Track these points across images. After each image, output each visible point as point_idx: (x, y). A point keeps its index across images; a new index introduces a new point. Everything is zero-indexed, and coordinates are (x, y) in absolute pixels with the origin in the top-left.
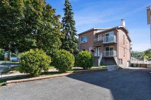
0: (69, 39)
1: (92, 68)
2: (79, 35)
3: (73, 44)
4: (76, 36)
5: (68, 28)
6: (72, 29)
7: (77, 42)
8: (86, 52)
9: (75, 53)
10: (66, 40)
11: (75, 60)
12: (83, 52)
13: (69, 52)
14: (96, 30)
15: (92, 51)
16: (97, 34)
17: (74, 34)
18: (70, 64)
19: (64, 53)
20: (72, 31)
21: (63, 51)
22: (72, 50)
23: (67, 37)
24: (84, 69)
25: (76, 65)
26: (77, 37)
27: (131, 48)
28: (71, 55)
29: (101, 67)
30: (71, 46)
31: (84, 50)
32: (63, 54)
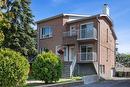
0: (19, 30)
1: (60, 80)
2: (39, 23)
3: (26, 38)
4: (32, 25)
5: (17, 9)
6: (25, 12)
7: (35, 36)
8: (50, 53)
9: (31, 56)
10: (13, 30)
11: (31, 68)
12: (44, 53)
13: (19, 54)
14: (67, 17)
15: (61, 52)
16: (68, 24)
17: (29, 21)
18: (20, 75)
19: (10, 56)
20: (25, 16)
21: (8, 51)
22: (26, 50)
23: (16, 26)
24: (46, 83)
25: (32, 76)
26: (35, 28)
27: (116, 49)
28: (24, 58)
29: (73, 79)
30: (23, 42)
31: (47, 51)
32: (7, 58)
